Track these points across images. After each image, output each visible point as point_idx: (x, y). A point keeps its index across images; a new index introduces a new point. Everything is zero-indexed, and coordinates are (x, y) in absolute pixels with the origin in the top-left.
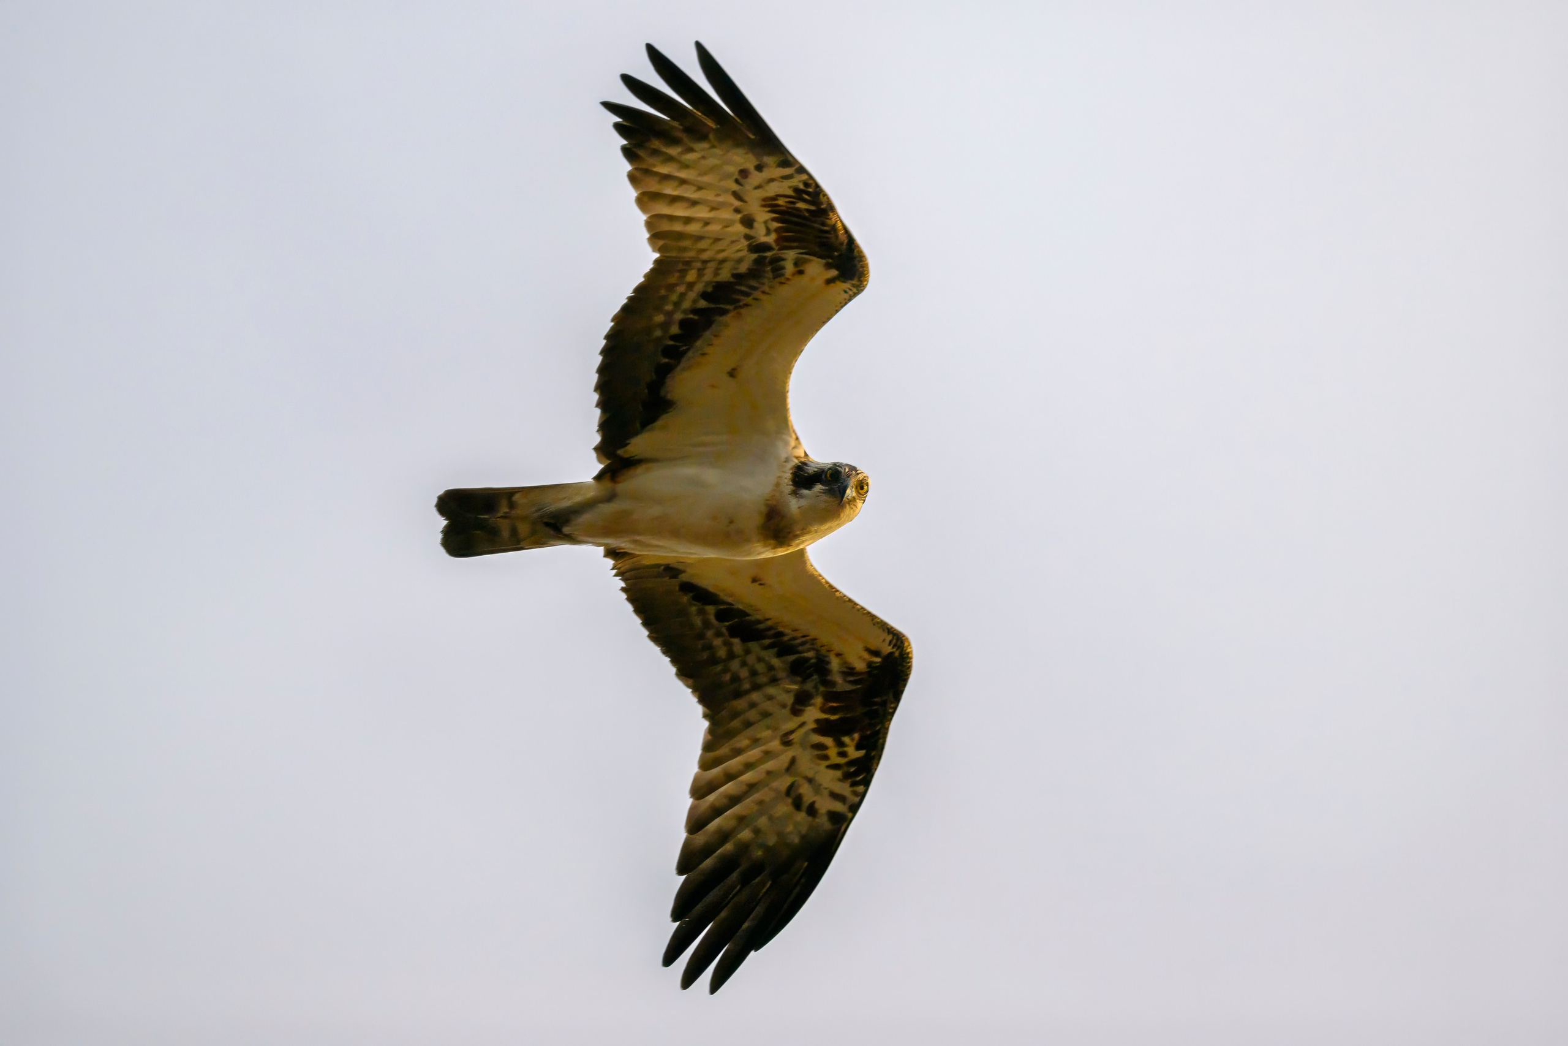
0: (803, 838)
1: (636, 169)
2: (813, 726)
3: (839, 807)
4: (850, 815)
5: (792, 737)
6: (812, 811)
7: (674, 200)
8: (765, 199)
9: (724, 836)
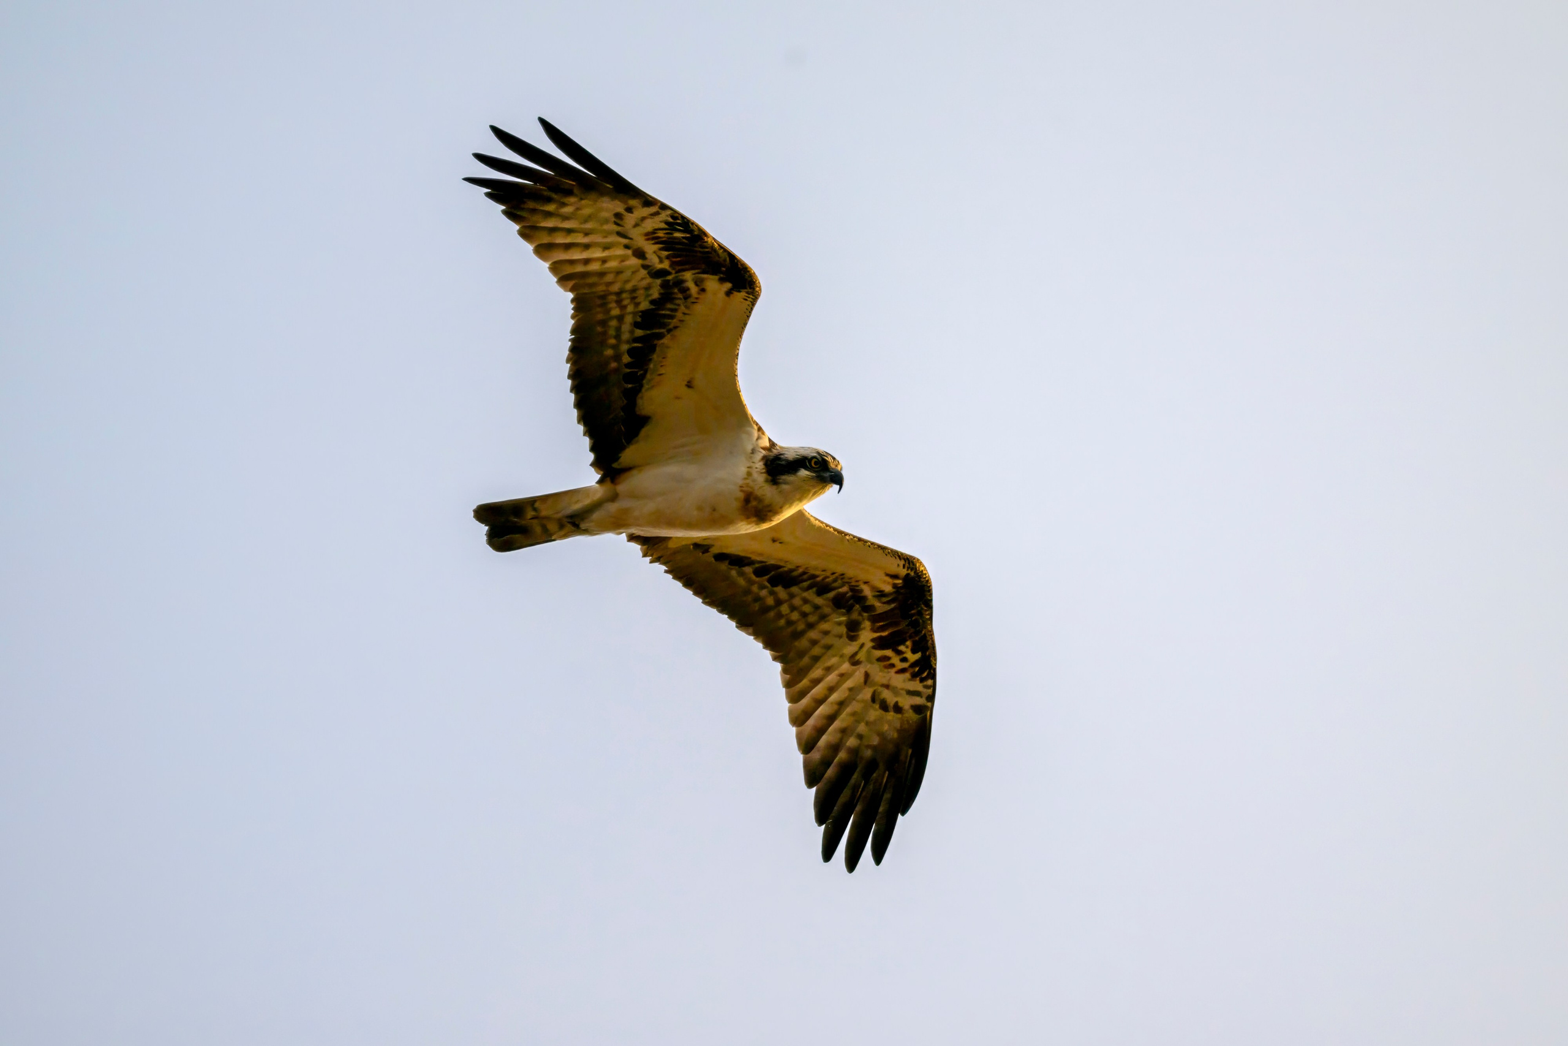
0: (900, 731)
1: (523, 227)
2: (871, 644)
3: (918, 701)
4: (929, 704)
5: (857, 658)
6: (898, 709)
7: (568, 247)
8: (647, 234)
9: (835, 748)
